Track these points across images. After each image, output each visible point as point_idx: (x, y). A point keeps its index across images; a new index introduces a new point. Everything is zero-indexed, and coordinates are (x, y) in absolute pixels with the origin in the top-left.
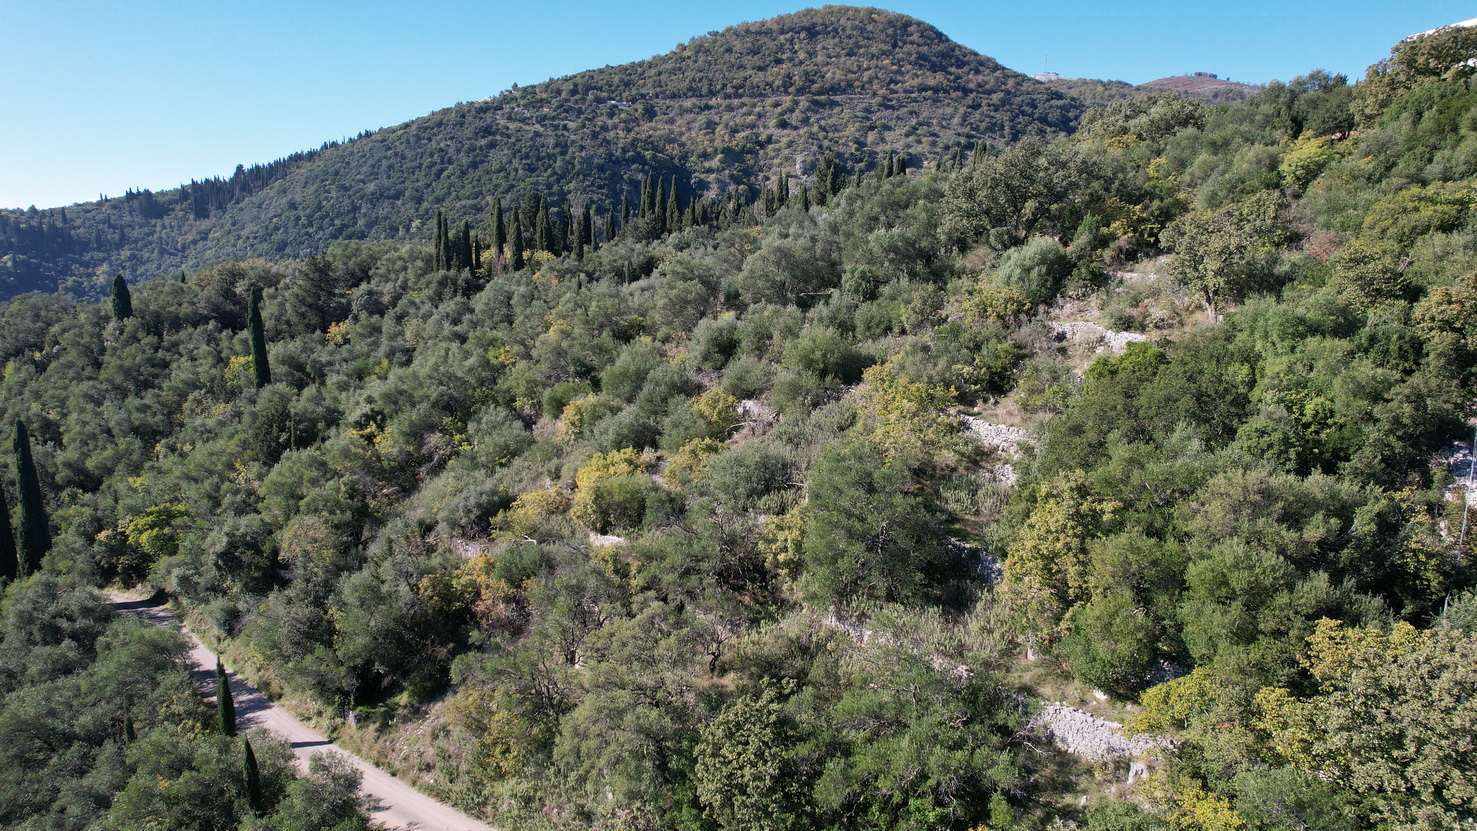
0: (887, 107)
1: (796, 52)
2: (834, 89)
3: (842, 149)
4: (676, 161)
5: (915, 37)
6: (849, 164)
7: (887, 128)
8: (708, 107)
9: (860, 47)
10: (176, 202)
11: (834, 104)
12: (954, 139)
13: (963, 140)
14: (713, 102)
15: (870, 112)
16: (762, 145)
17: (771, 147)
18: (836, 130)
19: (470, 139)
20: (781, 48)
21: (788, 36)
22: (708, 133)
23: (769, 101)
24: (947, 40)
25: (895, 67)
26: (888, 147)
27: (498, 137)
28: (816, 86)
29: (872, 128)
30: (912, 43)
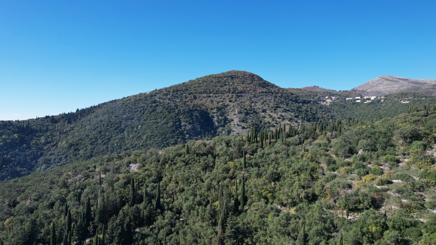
0: (255, 97)
1: (229, 82)
2: (241, 92)
3: (246, 108)
4: (205, 110)
5: (256, 79)
6: (249, 112)
7: (256, 102)
8: (210, 96)
9: (245, 82)
10: (60, 119)
11: (242, 96)
12: (273, 106)
13: (276, 106)
14: (211, 95)
15: (251, 98)
16: (226, 106)
17: (228, 107)
18: (244, 103)
19: (150, 104)
20: (225, 81)
21: (226, 78)
22: (211, 103)
23: (226, 95)
24: (263, 80)
25: (254, 87)
26: (257, 107)
27: (158, 103)
28: (237, 92)
29: (253, 102)
30: (256, 80)
